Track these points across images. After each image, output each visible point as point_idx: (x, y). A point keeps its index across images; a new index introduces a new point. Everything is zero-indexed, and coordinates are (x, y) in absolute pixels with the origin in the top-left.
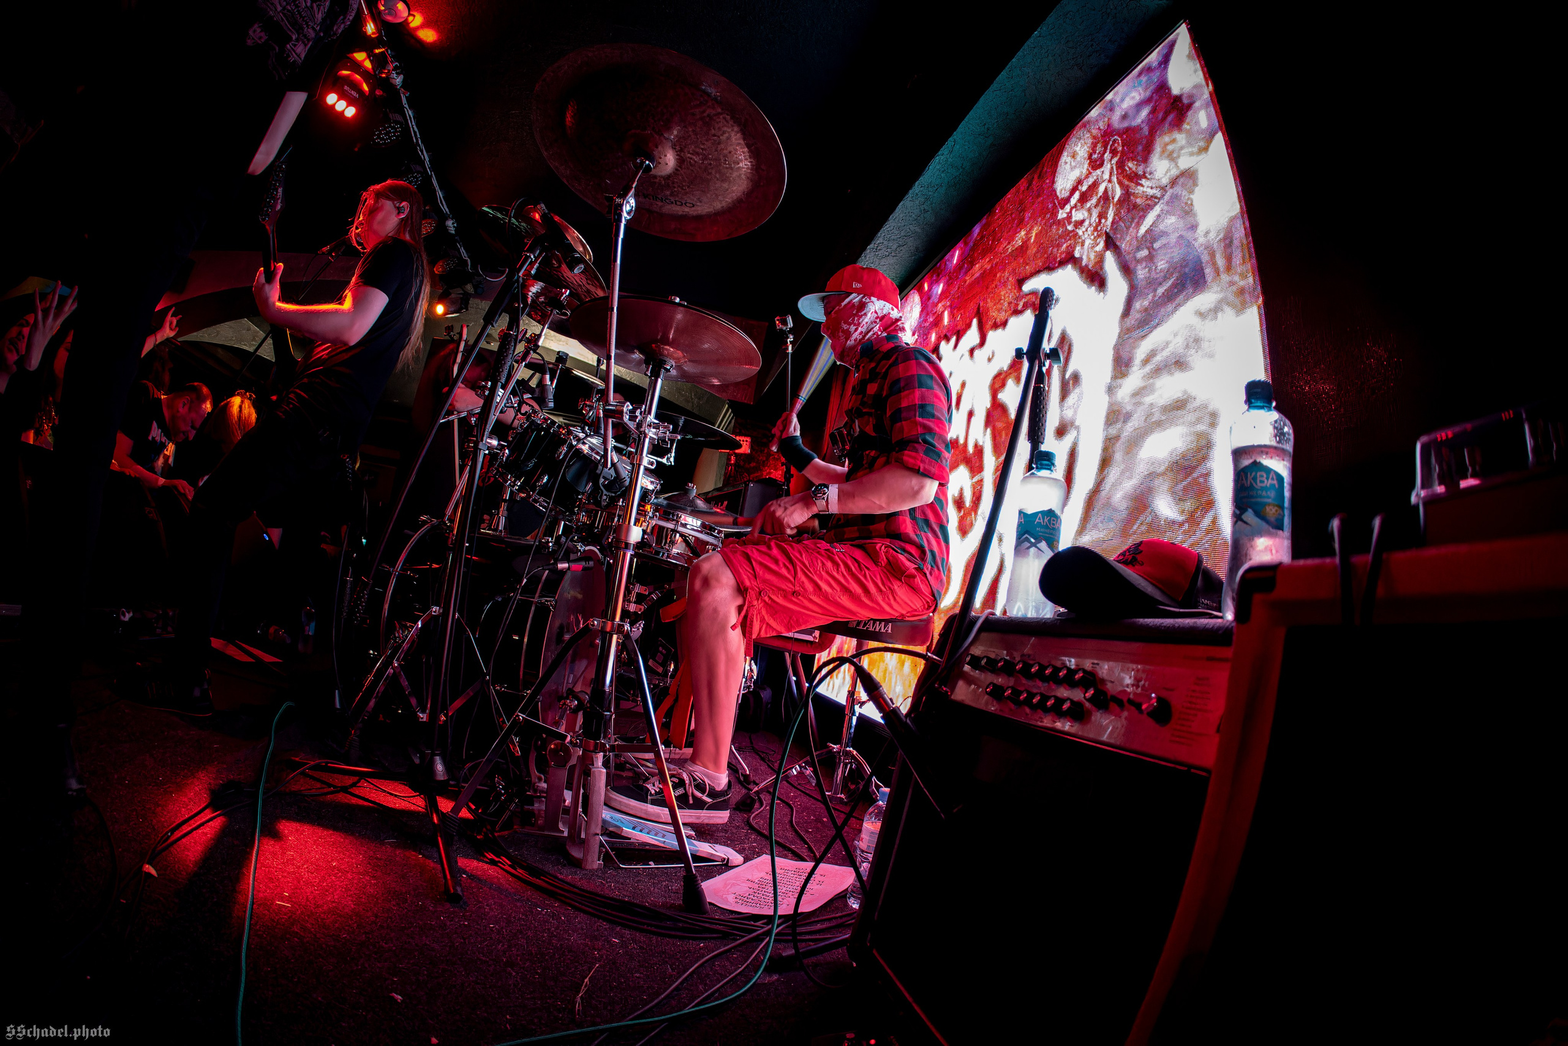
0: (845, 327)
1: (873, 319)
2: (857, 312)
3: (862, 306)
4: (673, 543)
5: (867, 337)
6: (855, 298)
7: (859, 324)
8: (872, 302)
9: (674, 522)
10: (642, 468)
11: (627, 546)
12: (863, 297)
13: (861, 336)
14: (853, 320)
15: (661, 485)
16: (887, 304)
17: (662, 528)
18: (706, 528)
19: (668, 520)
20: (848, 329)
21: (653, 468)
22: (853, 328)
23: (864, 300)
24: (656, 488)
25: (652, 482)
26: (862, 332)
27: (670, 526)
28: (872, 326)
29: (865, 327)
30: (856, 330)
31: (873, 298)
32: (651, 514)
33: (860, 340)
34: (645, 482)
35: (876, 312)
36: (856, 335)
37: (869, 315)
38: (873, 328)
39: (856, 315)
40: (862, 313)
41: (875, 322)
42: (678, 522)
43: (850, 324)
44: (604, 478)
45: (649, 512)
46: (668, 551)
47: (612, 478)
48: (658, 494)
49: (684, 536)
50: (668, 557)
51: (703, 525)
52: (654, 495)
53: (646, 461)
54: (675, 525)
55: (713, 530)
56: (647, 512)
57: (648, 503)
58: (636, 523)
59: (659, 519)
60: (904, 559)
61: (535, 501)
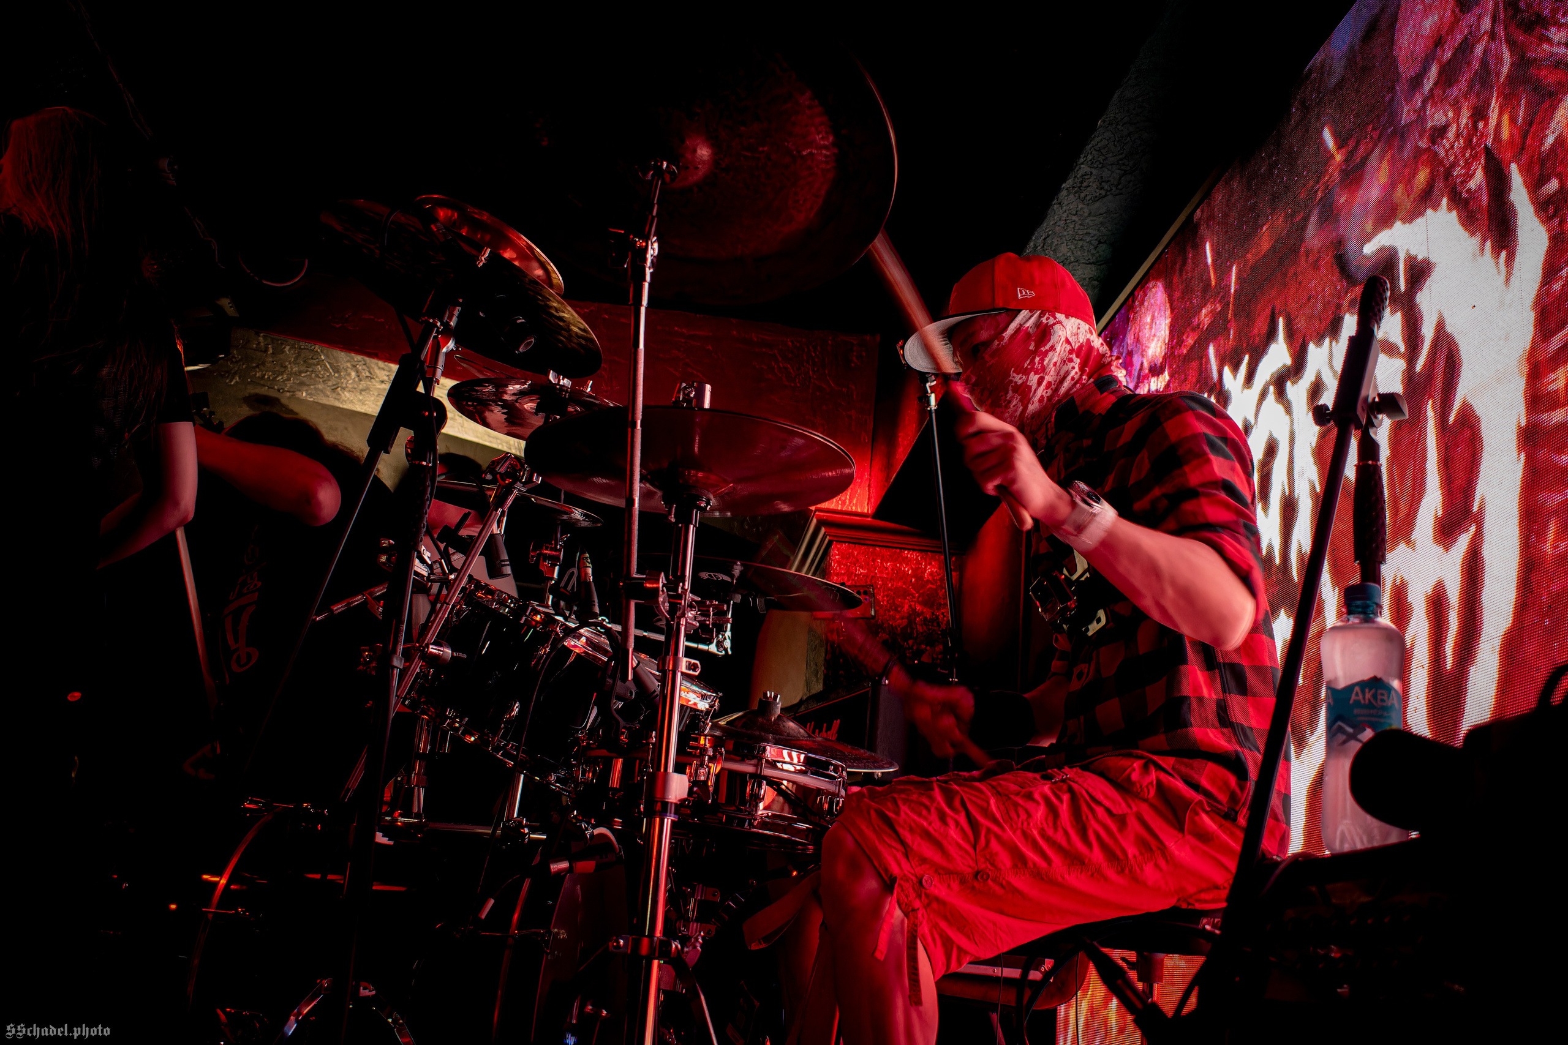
0: (1018, 379)
1: (1065, 355)
2: (1038, 346)
3: (1044, 333)
4: (756, 798)
5: (1062, 390)
6: (1025, 319)
7: (1043, 369)
8: (1060, 322)
9: (754, 762)
10: (681, 675)
11: (665, 808)
12: (1040, 317)
13: (1050, 392)
14: (1032, 362)
15: (720, 698)
16: (1082, 323)
17: (732, 773)
18: (812, 766)
19: (742, 760)
20: (1025, 383)
21: (699, 670)
22: (1033, 379)
23: (1044, 320)
24: (711, 706)
25: (704, 697)
26: (1049, 383)
27: (747, 768)
28: (1065, 368)
29: (1052, 373)
30: (1040, 382)
31: (1058, 315)
32: (710, 752)
33: (1050, 398)
34: (688, 697)
35: (1067, 341)
36: (1041, 391)
37: (1058, 349)
38: (1067, 373)
39: (1036, 352)
40: (1047, 347)
41: (1071, 360)
42: (760, 760)
43: (1027, 372)
44: (619, 698)
45: (704, 750)
46: (750, 813)
47: (633, 696)
48: (717, 715)
49: (774, 783)
50: (751, 824)
51: (808, 762)
52: (712, 718)
53: (684, 662)
54: (756, 766)
55: (826, 765)
56: (701, 749)
57: (701, 733)
58: (680, 769)
59: (727, 760)
60: (1180, 785)
61: (497, 749)
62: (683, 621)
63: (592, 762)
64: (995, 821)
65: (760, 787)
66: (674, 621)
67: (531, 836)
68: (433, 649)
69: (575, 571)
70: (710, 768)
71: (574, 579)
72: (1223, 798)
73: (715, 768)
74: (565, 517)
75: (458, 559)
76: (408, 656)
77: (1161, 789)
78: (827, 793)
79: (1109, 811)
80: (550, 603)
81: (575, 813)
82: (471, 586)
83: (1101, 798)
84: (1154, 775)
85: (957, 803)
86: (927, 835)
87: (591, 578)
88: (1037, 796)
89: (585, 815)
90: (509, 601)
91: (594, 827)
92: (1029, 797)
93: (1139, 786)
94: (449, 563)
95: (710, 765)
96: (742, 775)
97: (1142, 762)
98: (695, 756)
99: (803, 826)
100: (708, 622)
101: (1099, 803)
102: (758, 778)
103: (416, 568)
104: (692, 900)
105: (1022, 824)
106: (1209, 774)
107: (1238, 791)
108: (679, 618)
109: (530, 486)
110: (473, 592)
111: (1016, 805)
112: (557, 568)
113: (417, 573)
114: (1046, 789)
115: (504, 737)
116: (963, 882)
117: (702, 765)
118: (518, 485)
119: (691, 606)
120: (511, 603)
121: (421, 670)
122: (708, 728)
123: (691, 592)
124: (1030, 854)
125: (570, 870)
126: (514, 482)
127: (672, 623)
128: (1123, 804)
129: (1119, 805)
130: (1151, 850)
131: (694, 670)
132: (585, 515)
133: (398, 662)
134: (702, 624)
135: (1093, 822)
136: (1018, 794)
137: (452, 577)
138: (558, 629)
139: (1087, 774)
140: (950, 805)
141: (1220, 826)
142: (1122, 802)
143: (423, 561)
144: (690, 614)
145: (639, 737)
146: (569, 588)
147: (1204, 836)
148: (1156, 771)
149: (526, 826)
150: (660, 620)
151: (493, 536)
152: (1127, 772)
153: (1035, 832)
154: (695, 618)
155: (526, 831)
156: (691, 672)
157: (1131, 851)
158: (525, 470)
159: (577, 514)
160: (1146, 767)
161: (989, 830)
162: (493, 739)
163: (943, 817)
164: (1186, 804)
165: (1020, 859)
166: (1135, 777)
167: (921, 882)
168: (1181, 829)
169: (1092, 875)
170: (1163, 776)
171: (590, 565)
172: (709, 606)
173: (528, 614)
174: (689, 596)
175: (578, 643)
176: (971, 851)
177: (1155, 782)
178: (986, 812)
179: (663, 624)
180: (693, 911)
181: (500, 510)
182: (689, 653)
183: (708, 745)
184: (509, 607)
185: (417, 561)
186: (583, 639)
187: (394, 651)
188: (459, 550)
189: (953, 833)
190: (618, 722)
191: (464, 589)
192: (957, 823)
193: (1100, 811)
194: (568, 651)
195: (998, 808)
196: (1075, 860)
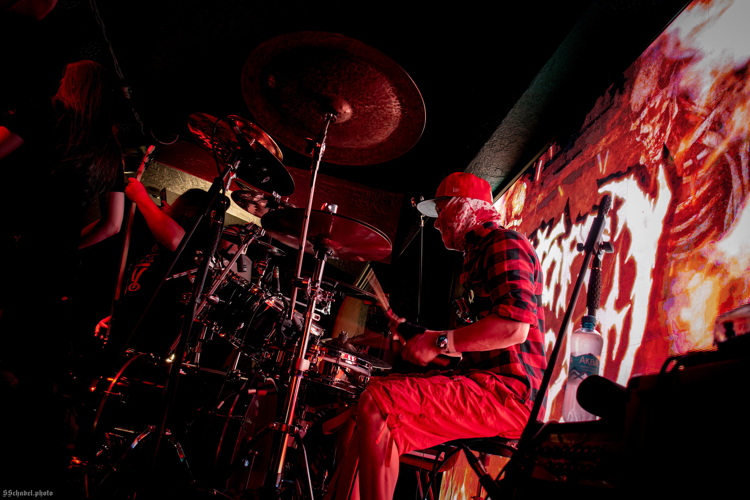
1: (470, 214)
4: (335, 373)
8: (467, 202)
9: (336, 358)
10: (311, 320)
11: (299, 372)
14: (455, 218)
15: (324, 331)
16: (480, 201)
17: (326, 362)
18: (359, 363)
19: (331, 357)
20: (452, 226)
21: (318, 320)
24: (320, 334)
25: (317, 330)
27: (333, 361)
28: (470, 220)
31: (467, 199)
32: (319, 352)
34: (313, 330)
35: (471, 209)
36: (459, 229)
37: (466, 212)
39: (456, 214)
40: (461, 212)
42: (339, 358)
43: (453, 222)
44: (284, 326)
45: (316, 351)
46: (332, 379)
47: (290, 326)
48: (322, 338)
49: (343, 368)
50: (332, 384)
51: (357, 361)
52: (320, 339)
53: (314, 315)
54: (337, 360)
55: (364, 363)
56: (315, 351)
57: (315, 344)
58: (306, 358)
59: (325, 356)
60: (504, 386)
61: (233, 341)
62: (316, 298)
63: (270, 351)
64: (429, 393)
65: (337, 368)
66: (312, 298)
67: (241, 378)
68: (212, 297)
69: (272, 273)
70: (318, 359)
71: (271, 276)
72: (520, 394)
73: (320, 359)
74: (270, 250)
75: (226, 262)
76: (202, 299)
77: (497, 387)
78: (364, 374)
79: (475, 394)
80: (260, 285)
81: (261, 370)
82: (230, 274)
83: (472, 388)
84: (494, 382)
85: (415, 385)
86: (402, 397)
87: (278, 277)
88: (447, 385)
89: (265, 372)
90: (245, 282)
91: (267, 377)
92: (444, 386)
93: (488, 386)
94: (222, 263)
95: (318, 358)
96: (331, 363)
97: (490, 376)
98: (312, 353)
99: (352, 387)
100: (325, 300)
101: (472, 391)
102: (337, 365)
103: (210, 265)
104: (304, 412)
105: (440, 397)
106: (516, 384)
107: (526, 392)
108: (314, 297)
109: (259, 236)
110: (231, 276)
111: (439, 389)
112: (264, 271)
113: (210, 266)
114: (451, 383)
115: (236, 336)
116: (415, 418)
117: (315, 357)
118: (255, 235)
119: (320, 293)
120: (246, 282)
121: (206, 305)
122: (318, 343)
123: (320, 287)
124: (442, 409)
125: (256, 393)
126: (253, 234)
127: (311, 298)
128: (482, 392)
129: (481, 393)
130: (491, 411)
131: (317, 319)
132: (278, 251)
133: (198, 301)
134: (323, 301)
135: (469, 398)
136: (440, 384)
137: (223, 269)
138: (263, 295)
139: (468, 379)
140: (412, 386)
141: (518, 405)
142: (481, 391)
143: (212, 261)
144: (319, 296)
145: (291, 343)
146: (269, 280)
147: (512, 408)
148: (495, 380)
149: (240, 373)
150: (306, 297)
151: (241, 255)
152: (484, 379)
153: (446, 401)
154: (320, 298)
155: (240, 375)
156: (316, 319)
157: (483, 411)
158: (258, 230)
159: (275, 250)
160: (491, 378)
161: (427, 398)
162: (232, 336)
163: (409, 390)
164: (506, 394)
165: (438, 411)
166: (487, 381)
167: (398, 416)
168: (503, 405)
169: (466, 419)
170: (498, 382)
171: (278, 272)
172: (327, 294)
173: (252, 288)
174: (319, 289)
175: (271, 302)
176: (420, 406)
177: (494, 384)
178: (427, 390)
179: (307, 299)
180: (304, 416)
181: (246, 245)
182: (316, 312)
183: (318, 349)
184: (244, 284)
185: (211, 262)
186: (273, 301)
187: (197, 296)
188: (227, 259)
189: (412, 397)
190: (283, 336)
191: (227, 275)
192: (415, 394)
193: (472, 394)
194: (266, 305)
195: (431, 389)
196: (460, 412)
